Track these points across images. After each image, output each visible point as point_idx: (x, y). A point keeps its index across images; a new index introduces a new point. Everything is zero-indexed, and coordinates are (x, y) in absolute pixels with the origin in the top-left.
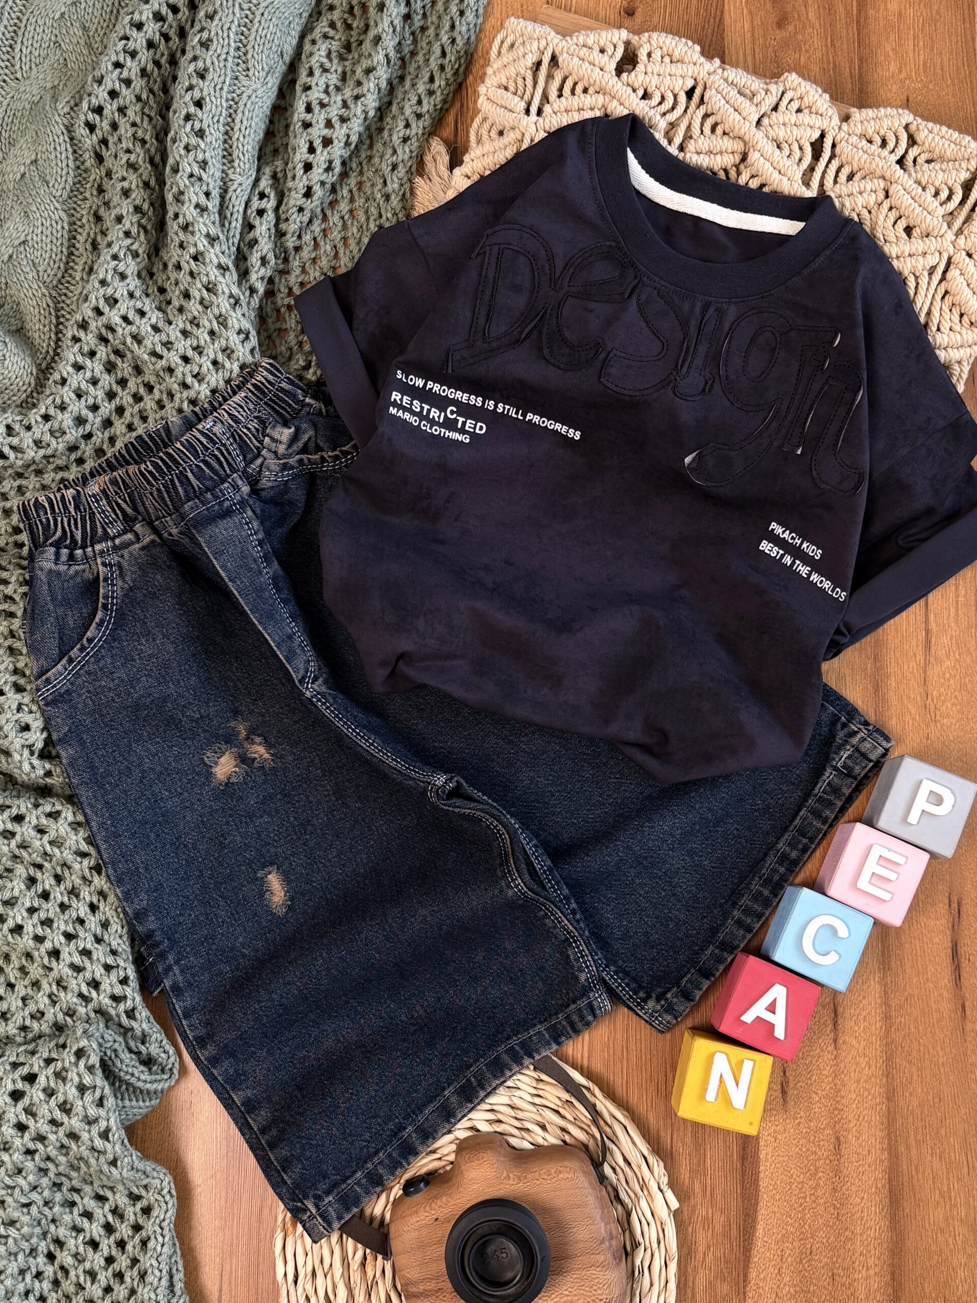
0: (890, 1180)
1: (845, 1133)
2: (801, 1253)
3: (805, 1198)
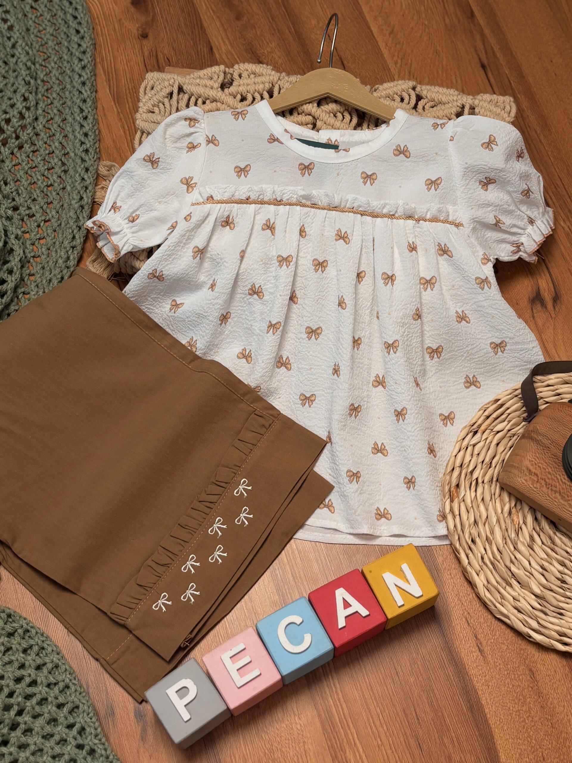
3: (524, 721)
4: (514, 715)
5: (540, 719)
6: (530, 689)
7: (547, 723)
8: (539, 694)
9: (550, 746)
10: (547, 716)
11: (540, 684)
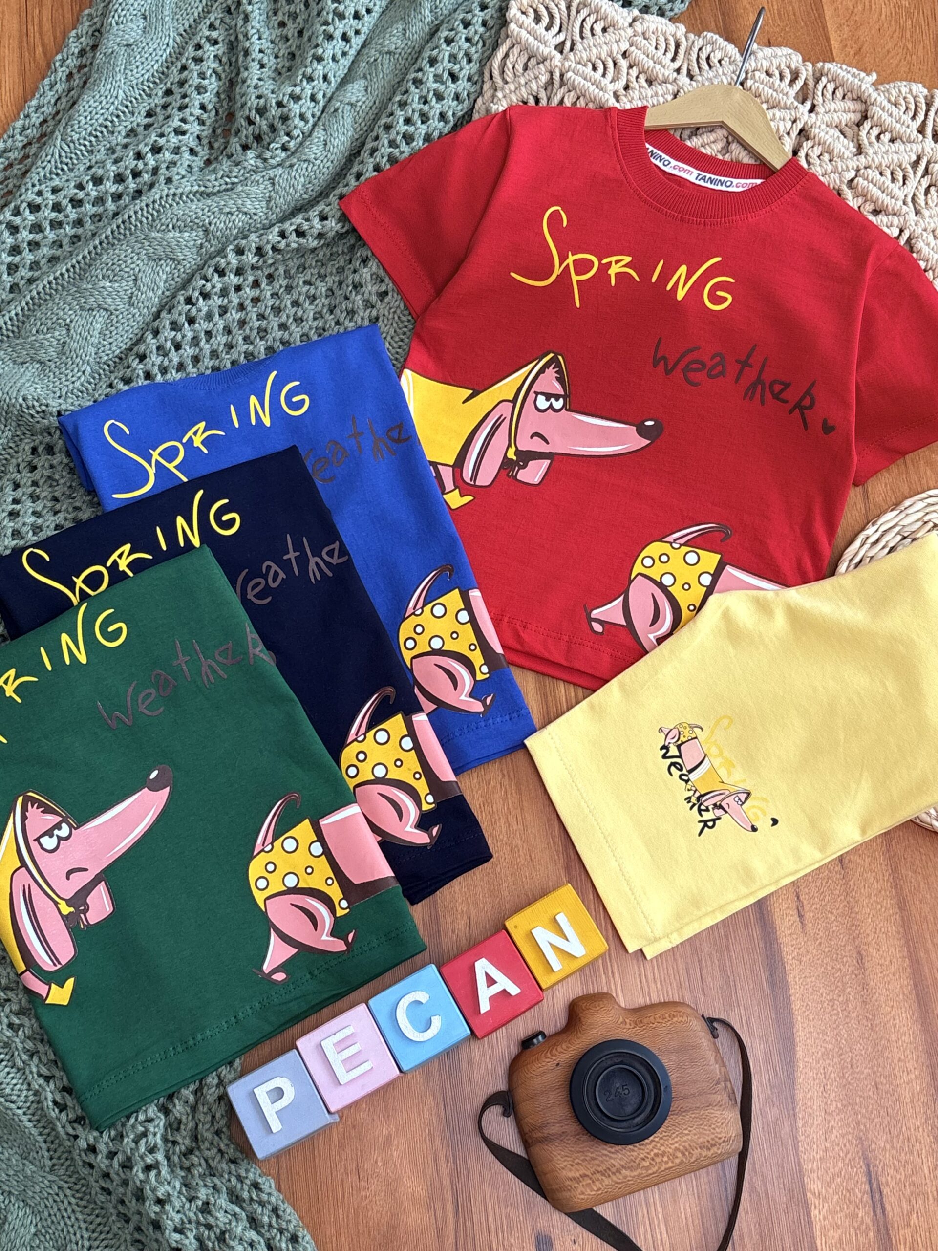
0: (915, 985)
1: (866, 947)
2: (843, 1068)
3: (838, 1014)
4: (825, 1004)
5: (858, 1016)
6: (854, 976)
7: (866, 1023)
8: (864, 985)
9: (863, 1052)
10: (868, 1015)
11: (867, 973)
